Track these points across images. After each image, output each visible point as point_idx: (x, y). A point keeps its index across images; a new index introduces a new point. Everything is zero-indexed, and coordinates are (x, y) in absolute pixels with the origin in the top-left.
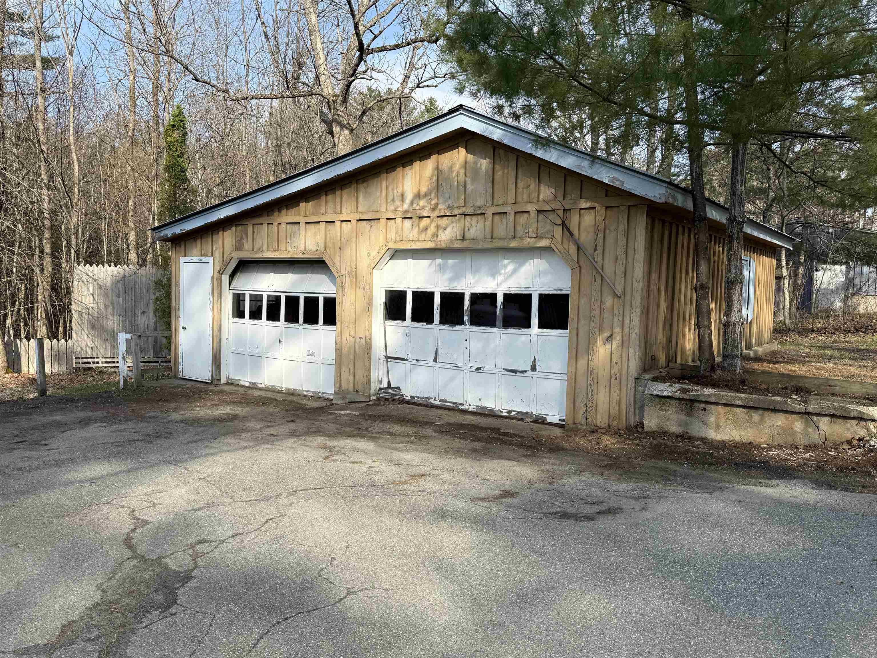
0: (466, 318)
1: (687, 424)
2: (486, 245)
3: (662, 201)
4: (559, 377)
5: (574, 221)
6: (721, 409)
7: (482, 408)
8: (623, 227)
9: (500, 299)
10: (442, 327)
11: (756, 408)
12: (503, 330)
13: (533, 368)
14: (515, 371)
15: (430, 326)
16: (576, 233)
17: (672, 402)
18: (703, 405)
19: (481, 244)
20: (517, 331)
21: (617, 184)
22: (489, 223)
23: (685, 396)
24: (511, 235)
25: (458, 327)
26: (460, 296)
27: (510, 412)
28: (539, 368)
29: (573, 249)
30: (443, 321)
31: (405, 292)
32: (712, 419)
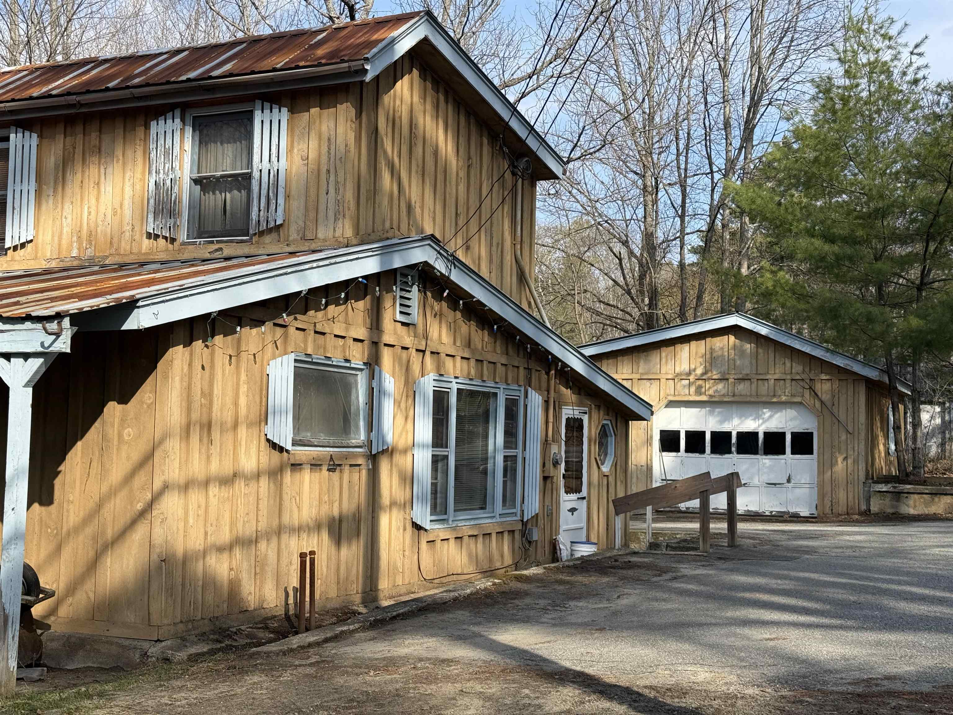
0: (734, 449)
1: (897, 507)
2: (752, 400)
3: (877, 379)
4: (808, 486)
5: (818, 387)
6: (916, 496)
7: (748, 511)
8: (850, 393)
9: (761, 436)
10: (713, 456)
11: (936, 494)
12: (764, 457)
13: (789, 481)
14: (775, 484)
15: (702, 456)
16: (819, 394)
17: (888, 494)
18: (906, 495)
19: (748, 399)
20: (776, 457)
21: (848, 368)
22: (754, 386)
23: (896, 490)
24: (772, 394)
25: (727, 456)
26: (728, 435)
27: (771, 512)
28: (793, 481)
29: (818, 404)
30: (713, 451)
31: (679, 432)
32: (911, 502)
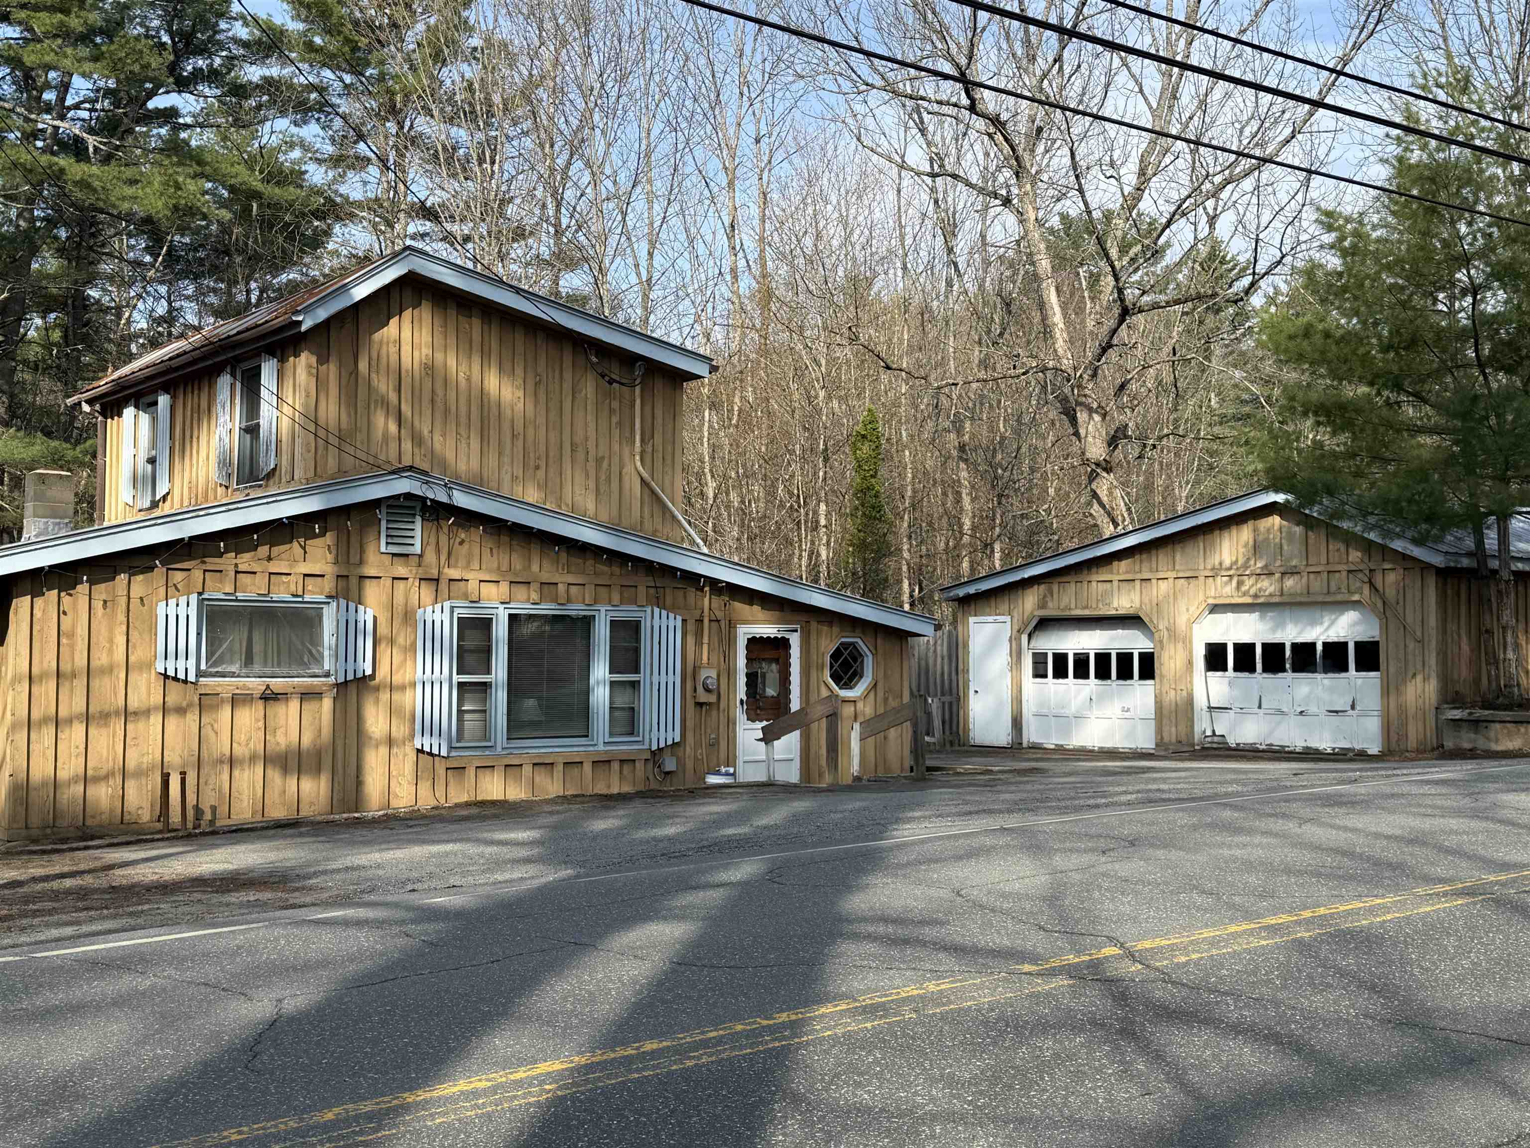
0: (1288, 666)
1: (1475, 741)
2: (1303, 600)
3: (1443, 566)
4: (1376, 713)
5: (1378, 580)
6: (1498, 726)
7: (1307, 748)
8: (1419, 584)
9: (1319, 647)
10: (1265, 675)
11: (1521, 722)
12: (1323, 675)
13: (1353, 707)
14: (1337, 712)
15: (1253, 675)
16: (1381, 590)
17: (1464, 724)
18: (1485, 724)
19: (1299, 599)
20: (1337, 675)
21: (1408, 552)
22: (1304, 580)
23: (1471, 718)
24: (1325, 591)
25: (1280, 675)
26: (1281, 646)
27: (1334, 749)
28: (1358, 708)
29: (1380, 605)
30: (1265, 670)
31: (1226, 644)
32: (1492, 734)
